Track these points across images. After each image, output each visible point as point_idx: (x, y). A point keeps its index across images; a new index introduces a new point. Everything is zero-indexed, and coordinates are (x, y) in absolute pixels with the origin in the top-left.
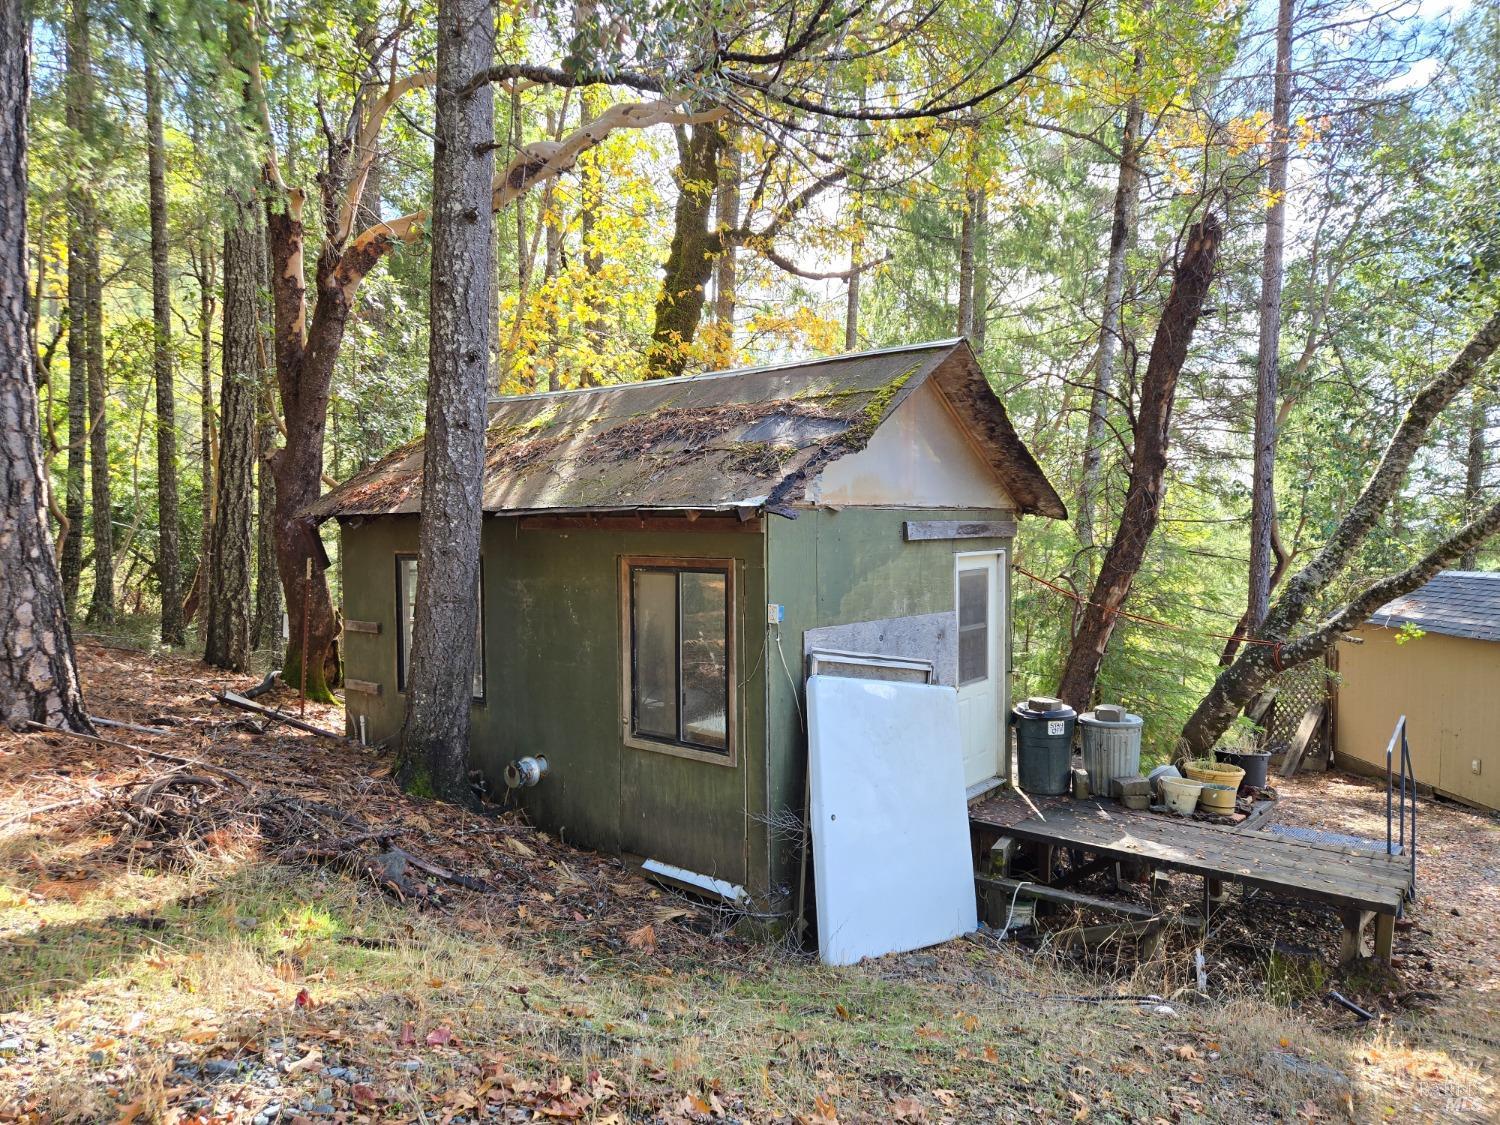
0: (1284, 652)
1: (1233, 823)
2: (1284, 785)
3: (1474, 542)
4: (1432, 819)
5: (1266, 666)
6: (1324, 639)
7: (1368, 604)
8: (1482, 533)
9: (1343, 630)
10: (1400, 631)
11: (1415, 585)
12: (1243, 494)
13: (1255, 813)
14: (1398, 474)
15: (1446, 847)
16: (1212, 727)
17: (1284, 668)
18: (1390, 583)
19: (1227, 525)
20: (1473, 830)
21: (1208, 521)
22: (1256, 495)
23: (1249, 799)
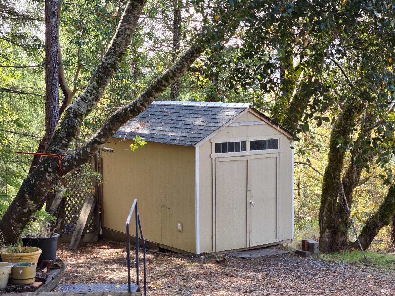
0: (64, 162)
1: (33, 289)
2: (72, 256)
3: (170, 81)
4: (157, 265)
5: (53, 172)
6: (89, 150)
7: (113, 124)
8: (174, 75)
9: (100, 143)
10: (133, 142)
11: (140, 110)
12: (39, 46)
13: (49, 279)
14: (129, 35)
15: (164, 281)
16: (19, 220)
17: (65, 173)
18: (125, 110)
19: (31, 69)
20: (179, 268)
21: (18, 67)
22: (48, 47)
23: (46, 270)
